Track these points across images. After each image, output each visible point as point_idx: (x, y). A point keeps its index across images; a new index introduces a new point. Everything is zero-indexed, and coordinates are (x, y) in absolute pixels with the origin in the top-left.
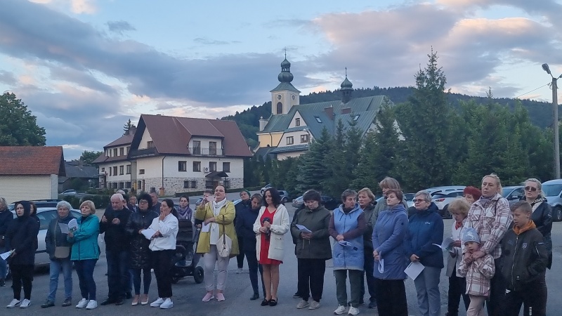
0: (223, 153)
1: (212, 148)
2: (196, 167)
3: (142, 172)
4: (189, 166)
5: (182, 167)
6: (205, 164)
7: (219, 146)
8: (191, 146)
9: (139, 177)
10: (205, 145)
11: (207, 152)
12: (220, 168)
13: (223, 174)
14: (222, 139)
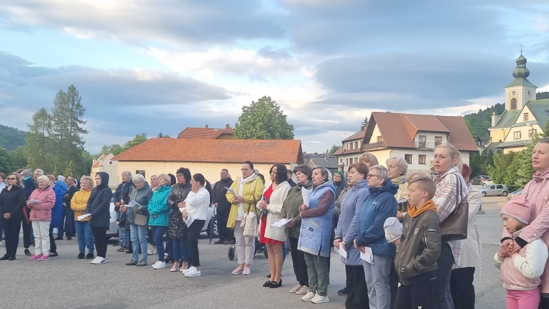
2: (421, 160)
4: (415, 159)
5: (408, 159)
6: (430, 158)
7: (444, 140)
8: (417, 140)
10: (430, 140)
11: (432, 146)
14: (447, 134)
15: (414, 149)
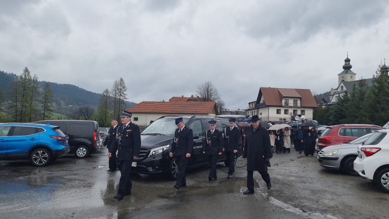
0: (301, 106)
1: (295, 102)
2: (286, 112)
3: (261, 114)
4: (283, 111)
5: (278, 112)
6: (291, 111)
7: (299, 102)
8: (283, 101)
10: (291, 102)
11: (292, 105)
12: (299, 113)
14: (301, 98)
15: (282, 106)
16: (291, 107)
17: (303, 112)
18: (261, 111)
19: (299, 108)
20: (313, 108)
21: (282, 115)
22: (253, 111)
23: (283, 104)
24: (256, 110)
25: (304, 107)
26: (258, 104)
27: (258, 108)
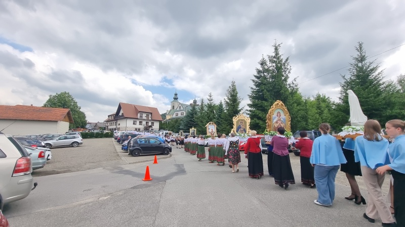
1: (147, 116)
2: (141, 123)
3: (119, 124)
4: (138, 122)
5: (134, 123)
6: (144, 123)
7: (150, 116)
8: (139, 115)
9: (118, 126)
10: (144, 116)
11: (145, 118)
12: (150, 124)
13: (151, 126)
14: (151, 113)
15: (137, 119)
16: (144, 120)
17: (153, 123)
18: (119, 122)
19: (150, 120)
20: (160, 121)
21: (138, 126)
22: (112, 122)
23: (139, 117)
24: (114, 122)
25: (153, 120)
26: (117, 117)
27: (117, 120)
